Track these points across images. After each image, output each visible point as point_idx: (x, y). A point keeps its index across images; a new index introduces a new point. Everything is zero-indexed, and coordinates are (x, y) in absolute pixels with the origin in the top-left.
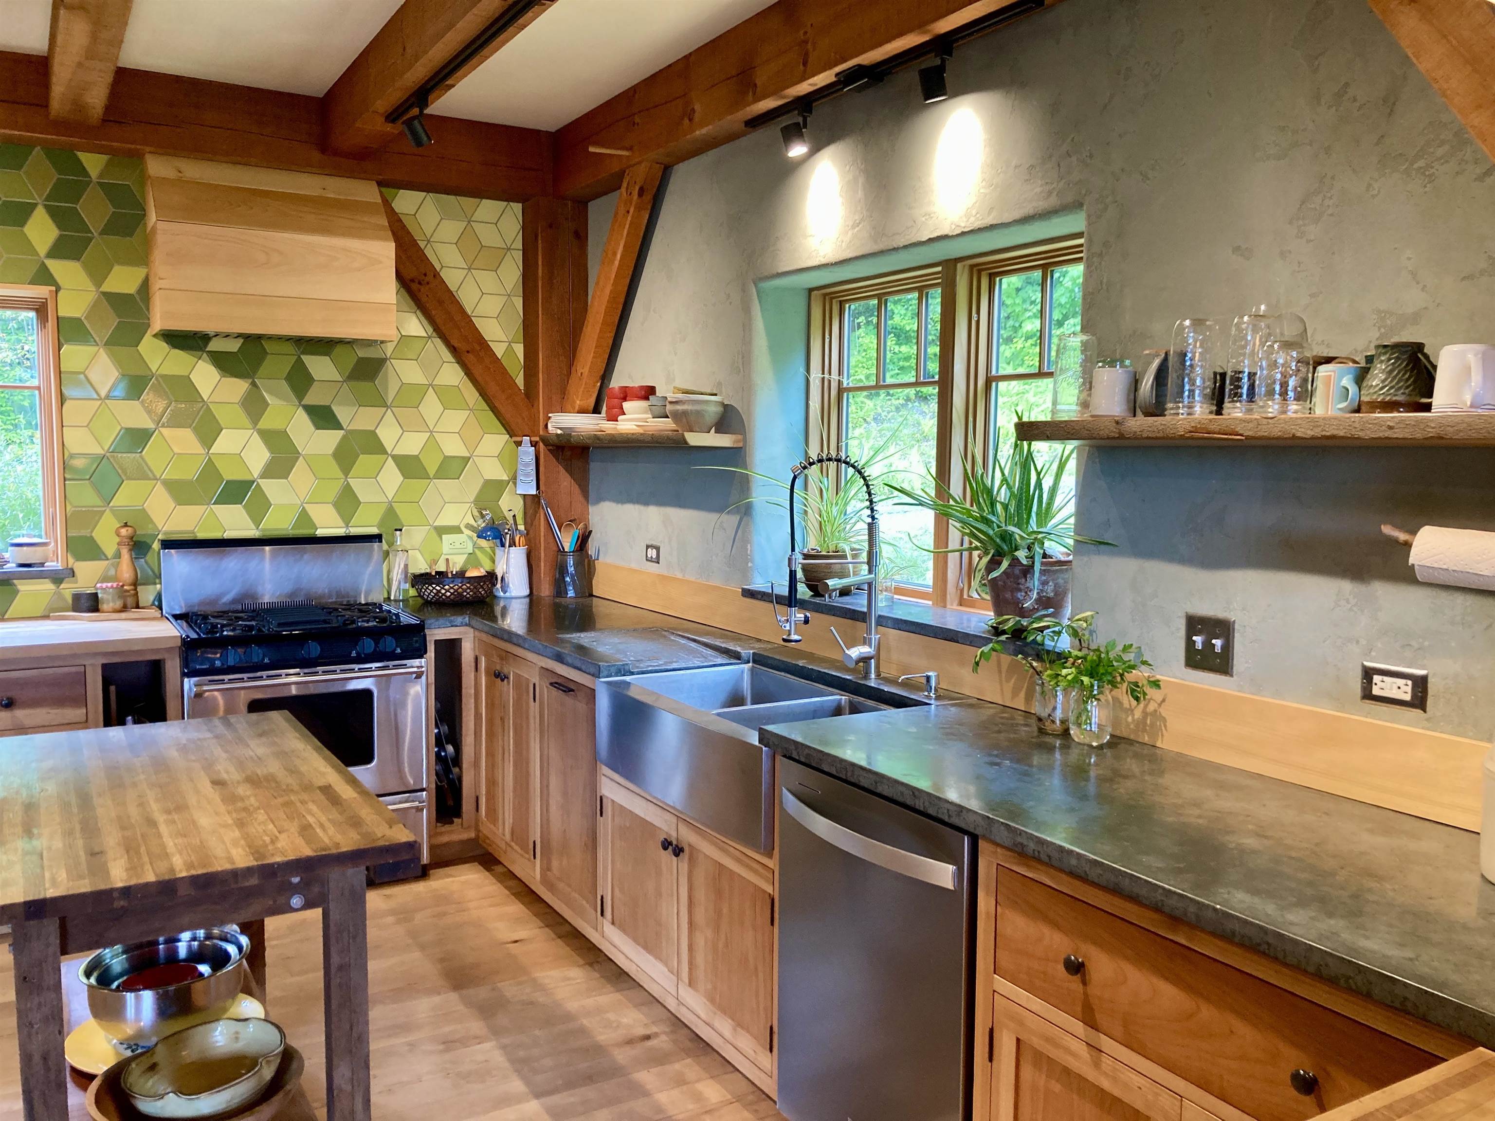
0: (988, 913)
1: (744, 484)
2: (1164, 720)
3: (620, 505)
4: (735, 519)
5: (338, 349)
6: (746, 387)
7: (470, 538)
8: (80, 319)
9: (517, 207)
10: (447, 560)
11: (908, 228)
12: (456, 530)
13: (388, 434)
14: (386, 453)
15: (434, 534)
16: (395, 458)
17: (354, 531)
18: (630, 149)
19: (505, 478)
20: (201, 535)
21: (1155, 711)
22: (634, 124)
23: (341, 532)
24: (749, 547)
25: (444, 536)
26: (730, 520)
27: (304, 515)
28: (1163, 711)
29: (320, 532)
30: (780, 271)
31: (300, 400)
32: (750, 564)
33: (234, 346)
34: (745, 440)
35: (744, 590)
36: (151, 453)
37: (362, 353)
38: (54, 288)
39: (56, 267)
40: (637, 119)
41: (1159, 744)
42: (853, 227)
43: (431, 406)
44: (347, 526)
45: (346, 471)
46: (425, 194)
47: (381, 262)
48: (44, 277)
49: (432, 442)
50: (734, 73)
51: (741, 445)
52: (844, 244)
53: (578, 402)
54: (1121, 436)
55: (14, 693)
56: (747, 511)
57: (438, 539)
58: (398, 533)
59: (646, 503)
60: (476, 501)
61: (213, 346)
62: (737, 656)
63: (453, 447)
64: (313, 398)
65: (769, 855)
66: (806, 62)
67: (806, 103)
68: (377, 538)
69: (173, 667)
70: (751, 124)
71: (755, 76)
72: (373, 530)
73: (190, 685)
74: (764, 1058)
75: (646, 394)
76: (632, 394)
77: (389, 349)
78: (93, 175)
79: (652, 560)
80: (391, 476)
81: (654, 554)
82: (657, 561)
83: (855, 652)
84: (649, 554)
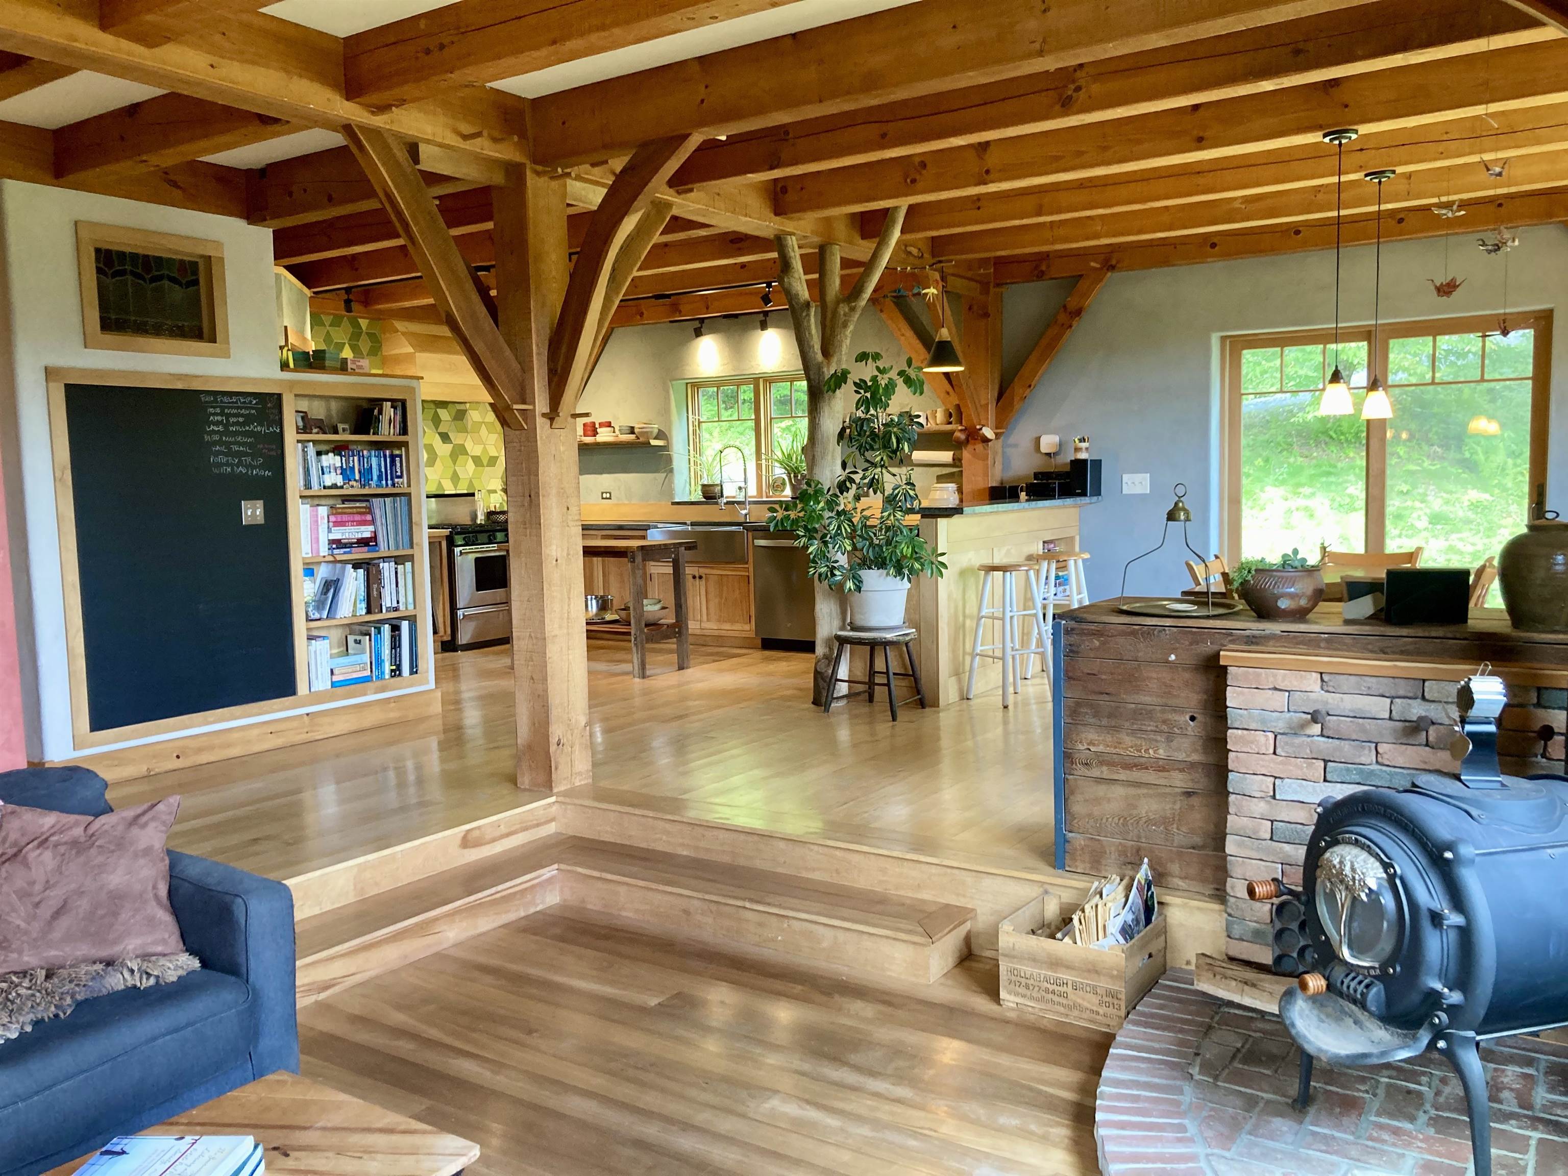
1: (669, 460)
4: (664, 475)
5: (450, 405)
6: (668, 421)
7: (501, 495)
10: (495, 505)
11: (750, 368)
12: (495, 492)
13: (469, 446)
14: (467, 454)
16: (472, 457)
17: (459, 492)
23: (453, 492)
24: (673, 485)
25: (491, 494)
26: (661, 476)
27: (441, 484)
29: (446, 493)
30: (686, 377)
31: (437, 429)
32: (674, 492)
34: (668, 443)
35: (672, 502)
37: (461, 407)
42: (724, 365)
43: (484, 430)
44: (456, 489)
45: (455, 464)
49: (485, 450)
51: (666, 444)
52: (720, 370)
56: (671, 471)
57: (489, 494)
58: (479, 492)
59: (601, 473)
60: (501, 478)
63: (490, 451)
64: (442, 429)
65: (747, 563)
66: (707, 308)
67: (702, 320)
68: (473, 495)
69: (444, 544)
70: (671, 322)
71: (681, 307)
72: (465, 492)
73: (457, 550)
74: (747, 627)
75: (609, 425)
76: (602, 425)
77: (468, 405)
78: (364, 328)
79: (606, 498)
80: (471, 465)
81: (608, 495)
82: (610, 498)
83: (744, 512)
84: (604, 496)
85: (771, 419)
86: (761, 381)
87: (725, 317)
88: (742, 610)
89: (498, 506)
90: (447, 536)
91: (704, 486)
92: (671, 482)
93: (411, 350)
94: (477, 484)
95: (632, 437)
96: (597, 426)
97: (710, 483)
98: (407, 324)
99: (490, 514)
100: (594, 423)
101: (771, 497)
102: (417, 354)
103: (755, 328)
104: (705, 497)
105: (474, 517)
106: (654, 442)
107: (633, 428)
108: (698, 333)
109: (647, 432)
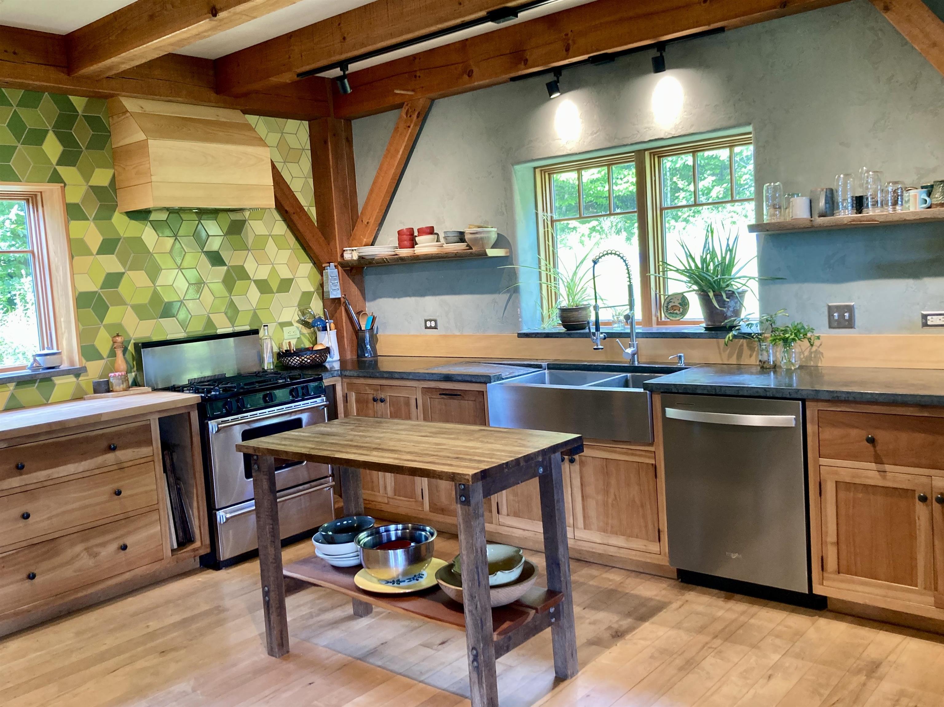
0: (814, 433)
1: (513, 275)
2: (822, 354)
3: (397, 299)
4: (506, 296)
5: (221, 215)
6: (511, 222)
7: (298, 328)
8: (78, 204)
9: (306, 123)
10: (290, 342)
11: (634, 135)
12: (290, 324)
13: (250, 266)
14: (249, 278)
15: (279, 327)
16: (255, 282)
17: (238, 329)
18: (413, 90)
19: (312, 290)
20: (155, 339)
21: (816, 350)
22: (415, 77)
23: (229, 330)
24: (519, 310)
25: (284, 328)
26: (502, 298)
27: (210, 323)
28: (821, 350)
29: (220, 331)
30: (534, 158)
31: (202, 249)
32: (520, 320)
33: (163, 216)
34: (511, 252)
35: (518, 334)
36: (123, 288)
37: (234, 216)
38: (63, 185)
39: (63, 170)
40: (418, 74)
41: (819, 365)
42: (592, 134)
43: (271, 248)
44: (233, 326)
45: (230, 292)
46: (258, 117)
47: (263, 160)
48: (56, 178)
49: (273, 271)
50: (508, 52)
51: (508, 254)
52: (585, 143)
53: (365, 240)
54: (812, 226)
55: (115, 442)
56: (516, 290)
57: (281, 330)
58: (266, 327)
59: (423, 295)
60: (299, 305)
61: (153, 217)
62: (539, 367)
63: (285, 273)
64: (209, 247)
65: (651, 444)
66: (567, 50)
67: (557, 71)
68: (256, 332)
69: (195, 416)
70: (513, 79)
71: (528, 55)
72: (247, 328)
73: (213, 425)
74: (654, 547)
75: (431, 231)
76: (422, 232)
77: (247, 214)
78: (80, 110)
79: (431, 328)
80: (254, 293)
81: (433, 324)
82: (435, 328)
83: (629, 351)
84: (428, 324)
85: (662, 210)
86: (647, 153)
87: (593, 60)
88: (644, 516)
89: (293, 342)
90: (198, 404)
91: (564, 311)
92: (517, 305)
93: (141, 136)
94: (263, 317)
95: (460, 247)
96: (416, 233)
97: (573, 305)
98: (142, 102)
99: (283, 355)
100: (411, 231)
101: (665, 323)
102: (151, 142)
103: (644, 72)
104: (565, 326)
105: (261, 360)
106: (491, 252)
107: (462, 234)
108: (553, 88)
109: (482, 239)
